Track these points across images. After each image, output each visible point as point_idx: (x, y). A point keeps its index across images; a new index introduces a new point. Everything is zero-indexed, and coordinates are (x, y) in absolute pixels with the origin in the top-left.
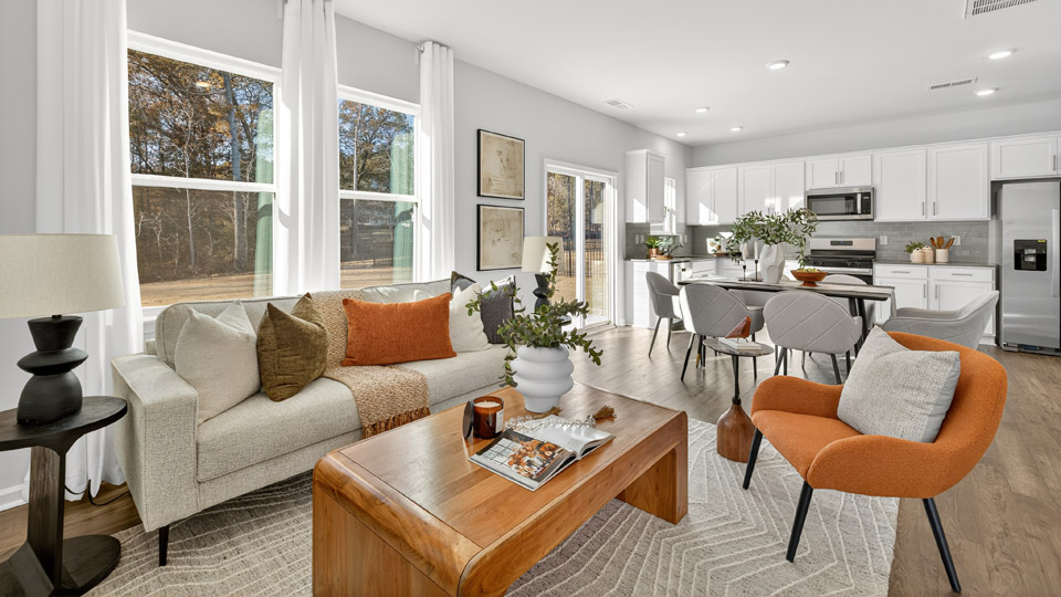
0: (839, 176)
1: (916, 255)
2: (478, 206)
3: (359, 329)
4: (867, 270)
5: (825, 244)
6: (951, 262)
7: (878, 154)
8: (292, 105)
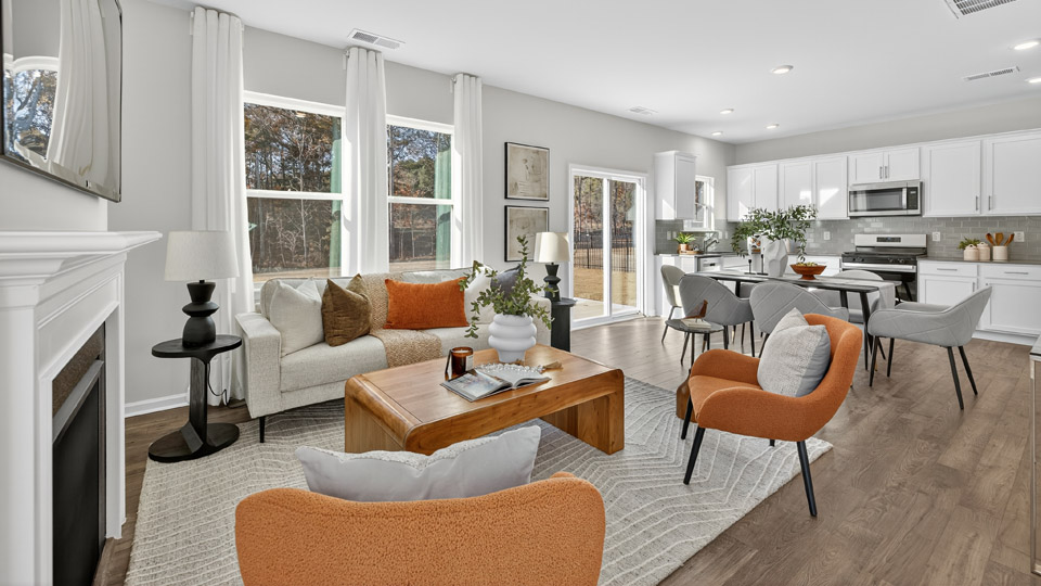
0: (884, 171)
1: (969, 252)
2: (506, 207)
3: (395, 301)
4: (911, 267)
5: (872, 241)
6: (1011, 259)
7: (926, 147)
8: (352, 140)
